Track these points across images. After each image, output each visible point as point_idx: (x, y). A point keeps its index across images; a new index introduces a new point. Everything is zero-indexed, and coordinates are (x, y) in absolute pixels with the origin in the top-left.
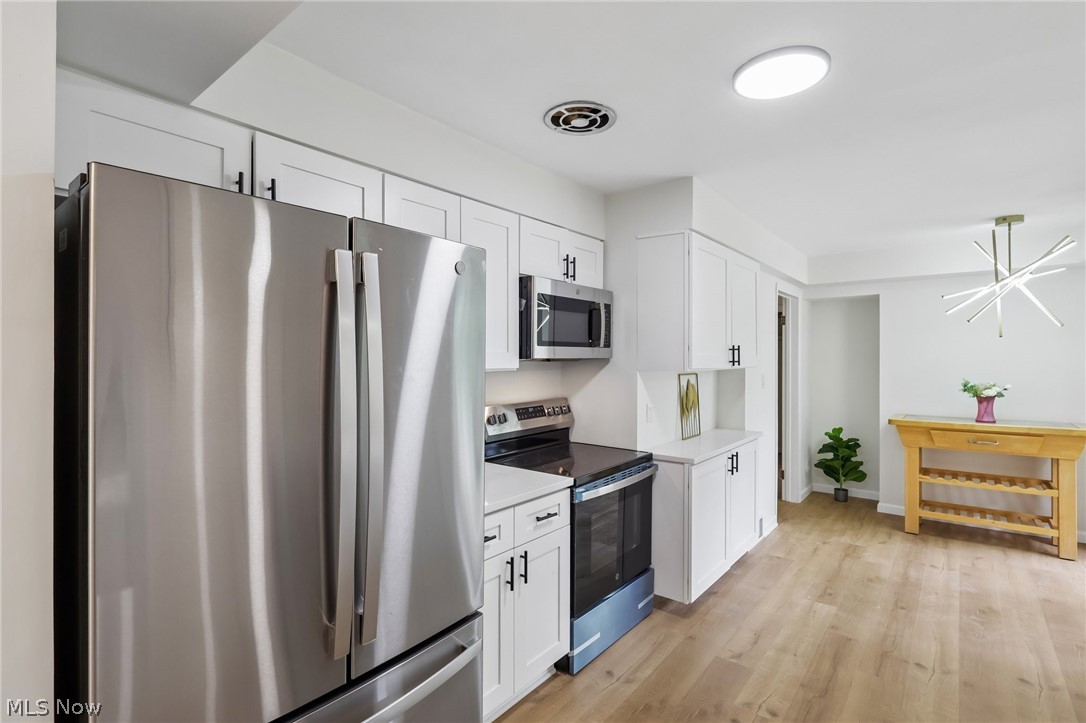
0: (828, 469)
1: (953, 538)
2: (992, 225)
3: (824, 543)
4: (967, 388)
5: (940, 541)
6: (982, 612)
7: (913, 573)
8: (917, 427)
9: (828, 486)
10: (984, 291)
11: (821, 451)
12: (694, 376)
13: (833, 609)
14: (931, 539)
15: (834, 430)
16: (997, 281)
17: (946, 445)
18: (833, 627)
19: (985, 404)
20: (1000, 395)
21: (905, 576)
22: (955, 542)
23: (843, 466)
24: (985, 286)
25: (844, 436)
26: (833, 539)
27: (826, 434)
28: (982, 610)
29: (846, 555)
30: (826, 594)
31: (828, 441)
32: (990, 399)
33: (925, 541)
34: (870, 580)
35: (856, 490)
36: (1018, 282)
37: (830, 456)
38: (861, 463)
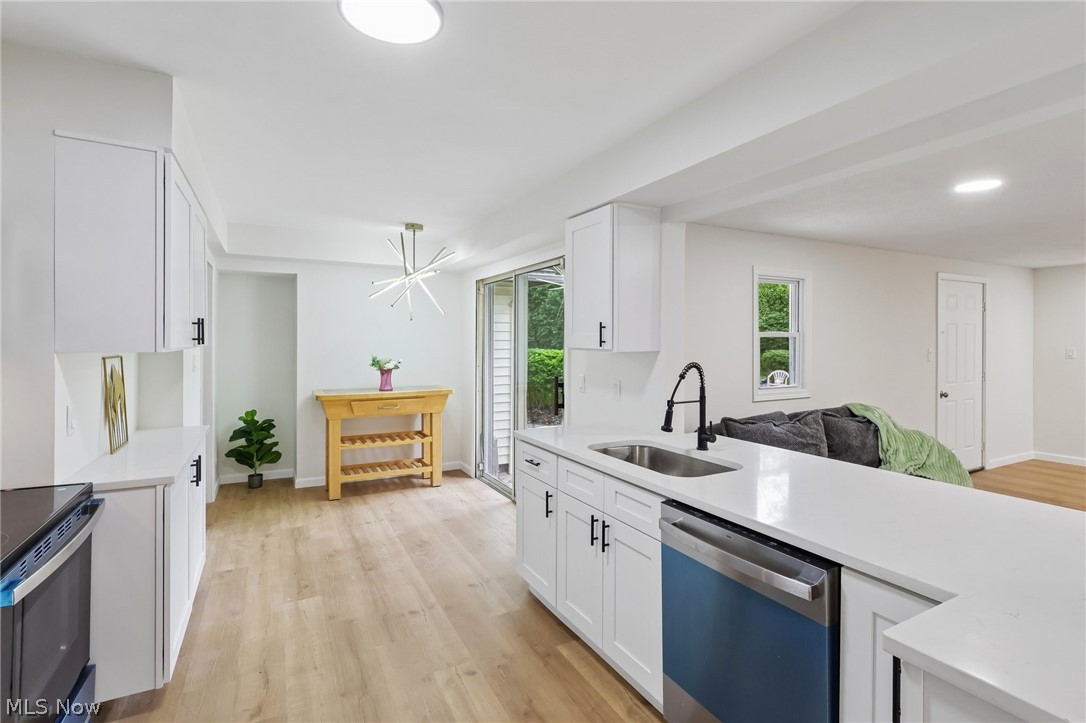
0: (241, 457)
1: (366, 493)
2: (402, 229)
3: (267, 536)
4: (375, 363)
5: (359, 499)
6: (420, 546)
7: (358, 535)
8: (340, 400)
9: (241, 474)
10: (397, 282)
11: (232, 439)
12: (118, 360)
13: (318, 599)
14: (352, 499)
15: (247, 413)
16: (407, 275)
17: (363, 414)
18: (330, 617)
19: (385, 375)
20: (397, 367)
21: (354, 540)
22: (368, 496)
23: (258, 451)
24: (399, 277)
25: (260, 418)
26: (273, 529)
27: (240, 419)
28: (418, 545)
29: (296, 540)
30: (302, 589)
31: (242, 424)
32: (390, 371)
33: (348, 503)
34: (331, 556)
35: (270, 472)
36: (418, 277)
37: (242, 442)
38: (276, 444)
